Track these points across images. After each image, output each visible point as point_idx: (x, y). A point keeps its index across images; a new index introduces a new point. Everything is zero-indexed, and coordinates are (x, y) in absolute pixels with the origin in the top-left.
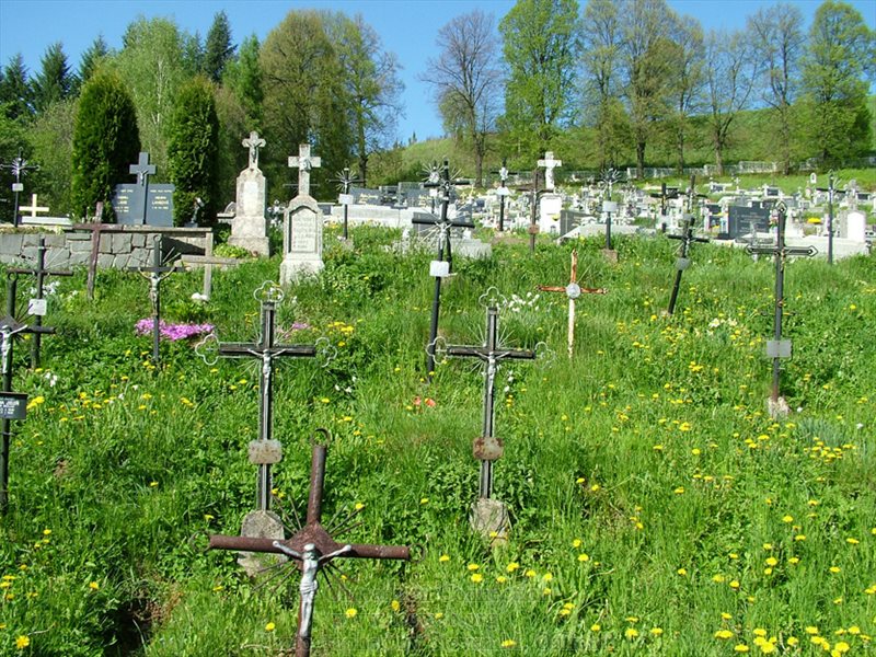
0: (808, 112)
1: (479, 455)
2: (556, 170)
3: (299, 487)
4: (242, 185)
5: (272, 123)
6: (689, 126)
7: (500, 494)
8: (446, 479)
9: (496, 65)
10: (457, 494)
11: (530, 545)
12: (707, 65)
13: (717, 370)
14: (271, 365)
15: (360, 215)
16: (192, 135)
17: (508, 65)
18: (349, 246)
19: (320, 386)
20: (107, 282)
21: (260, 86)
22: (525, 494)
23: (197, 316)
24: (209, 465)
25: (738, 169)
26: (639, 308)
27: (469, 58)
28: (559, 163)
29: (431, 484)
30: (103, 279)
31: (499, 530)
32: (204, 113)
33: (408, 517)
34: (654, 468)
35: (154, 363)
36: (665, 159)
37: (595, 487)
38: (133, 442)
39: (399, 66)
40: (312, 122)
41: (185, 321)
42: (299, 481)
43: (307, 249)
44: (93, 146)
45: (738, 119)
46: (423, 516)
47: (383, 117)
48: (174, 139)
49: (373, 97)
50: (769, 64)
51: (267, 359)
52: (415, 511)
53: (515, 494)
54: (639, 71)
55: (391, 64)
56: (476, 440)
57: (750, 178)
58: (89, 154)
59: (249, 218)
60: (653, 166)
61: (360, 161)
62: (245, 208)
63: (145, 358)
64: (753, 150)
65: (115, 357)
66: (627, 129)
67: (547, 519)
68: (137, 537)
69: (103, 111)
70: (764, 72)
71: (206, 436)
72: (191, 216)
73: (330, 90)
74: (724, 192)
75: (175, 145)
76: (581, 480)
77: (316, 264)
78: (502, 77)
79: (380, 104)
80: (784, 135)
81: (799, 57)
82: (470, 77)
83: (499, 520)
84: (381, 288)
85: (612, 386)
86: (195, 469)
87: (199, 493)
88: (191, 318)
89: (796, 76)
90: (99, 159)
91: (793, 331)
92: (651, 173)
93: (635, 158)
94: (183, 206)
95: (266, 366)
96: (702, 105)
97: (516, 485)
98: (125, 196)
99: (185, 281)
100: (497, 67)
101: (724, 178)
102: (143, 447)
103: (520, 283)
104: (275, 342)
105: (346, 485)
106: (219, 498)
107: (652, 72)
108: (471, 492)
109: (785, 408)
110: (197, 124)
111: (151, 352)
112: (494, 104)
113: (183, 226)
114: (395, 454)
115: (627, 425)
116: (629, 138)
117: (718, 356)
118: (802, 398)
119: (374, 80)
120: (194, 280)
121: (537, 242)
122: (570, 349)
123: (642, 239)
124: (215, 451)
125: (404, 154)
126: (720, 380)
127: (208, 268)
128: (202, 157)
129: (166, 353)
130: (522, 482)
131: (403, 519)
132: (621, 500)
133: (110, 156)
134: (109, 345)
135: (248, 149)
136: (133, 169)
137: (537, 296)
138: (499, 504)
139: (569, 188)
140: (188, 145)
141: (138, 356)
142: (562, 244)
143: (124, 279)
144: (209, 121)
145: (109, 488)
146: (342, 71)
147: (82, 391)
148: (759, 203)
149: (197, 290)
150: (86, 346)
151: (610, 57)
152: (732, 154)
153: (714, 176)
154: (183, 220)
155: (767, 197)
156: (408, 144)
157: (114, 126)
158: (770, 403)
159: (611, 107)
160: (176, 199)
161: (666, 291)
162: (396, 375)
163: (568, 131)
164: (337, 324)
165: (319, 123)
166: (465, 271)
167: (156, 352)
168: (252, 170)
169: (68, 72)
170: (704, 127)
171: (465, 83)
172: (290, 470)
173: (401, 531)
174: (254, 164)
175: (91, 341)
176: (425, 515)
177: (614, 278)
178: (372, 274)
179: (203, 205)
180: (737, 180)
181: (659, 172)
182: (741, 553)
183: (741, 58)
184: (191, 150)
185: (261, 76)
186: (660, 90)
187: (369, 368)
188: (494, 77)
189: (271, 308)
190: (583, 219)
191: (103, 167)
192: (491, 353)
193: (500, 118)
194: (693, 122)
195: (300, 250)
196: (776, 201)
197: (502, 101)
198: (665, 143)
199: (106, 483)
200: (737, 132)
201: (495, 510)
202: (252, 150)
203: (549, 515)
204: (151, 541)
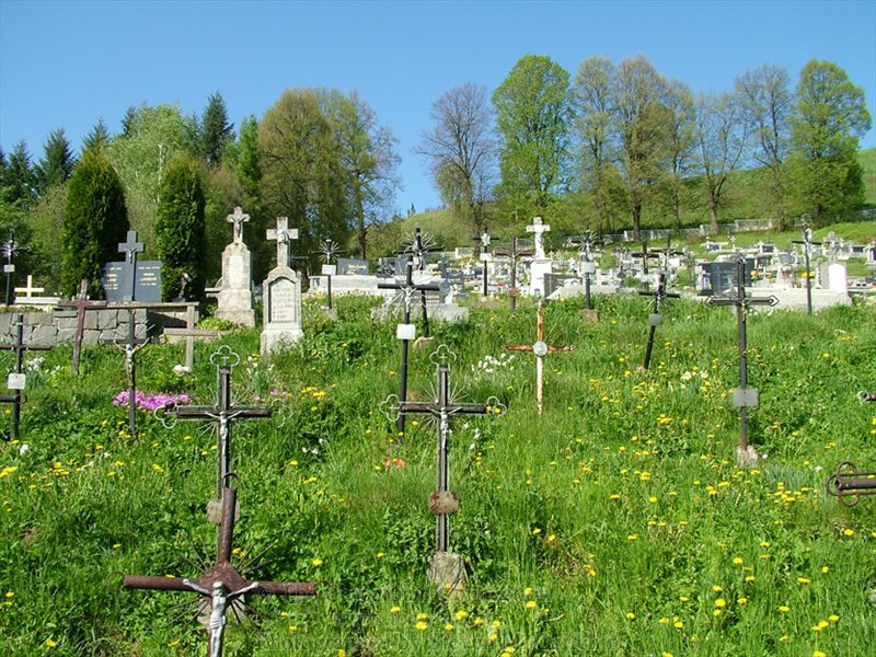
0: (800, 169)
1: (434, 508)
2: (544, 234)
3: (260, 545)
4: (228, 259)
5: (271, 200)
6: (683, 187)
7: (457, 547)
8: (403, 533)
9: (491, 134)
10: (413, 548)
11: (487, 596)
12: (698, 126)
13: (685, 421)
14: (227, 426)
15: (346, 284)
16: (178, 213)
17: (503, 135)
18: (332, 316)
19: (293, 449)
20: (92, 358)
21: (259, 164)
22: (480, 546)
23: (176, 387)
24: (174, 528)
25: (734, 228)
26: (614, 365)
27: (463, 129)
28: (548, 228)
29: (389, 539)
30: (89, 354)
31: (456, 582)
32: (190, 191)
33: (366, 572)
34: (611, 517)
35: (129, 432)
36: (661, 220)
37: (552, 538)
38: (100, 507)
39: (394, 140)
40: (310, 197)
41: (164, 392)
42: (262, 540)
43: (287, 319)
44: (82, 227)
45: (732, 178)
46: (381, 570)
47: (381, 190)
48: (160, 217)
49: (370, 170)
50: (758, 124)
51: (224, 421)
52: (373, 566)
53: (472, 547)
54: (631, 135)
55: (386, 137)
56: (432, 494)
57: (746, 236)
58: (79, 234)
59: (235, 291)
60: (650, 228)
61: (359, 233)
62: (231, 282)
63: (121, 429)
64: (748, 208)
65: (92, 427)
66: (621, 192)
67: (504, 569)
68: (98, 598)
69: (91, 192)
70: (754, 131)
71: (174, 500)
72: (179, 292)
73: (327, 166)
74: (720, 250)
75: (161, 223)
76: (537, 531)
77: (296, 333)
78: (497, 147)
79: (378, 178)
80: (778, 192)
81: (787, 114)
82: (465, 148)
83: (456, 572)
84: (359, 354)
85: (579, 440)
86: (161, 532)
87: (162, 554)
88: (170, 388)
89: (785, 135)
90: (88, 238)
91: (767, 381)
92: (648, 235)
93: (631, 221)
94: (171, 282)
95: (223, 428)
96: (694, 167)
97: (472, 538)
98: (115, 274)
99: (169, 354)
100: (493, 137)
101: (720, 237)
102: (110, 512)
103: (496, 343)
104: (232, 405)
105: (307, 543)
106: (182, 560)
107: (643, 136)
108: (428, 545)
109: (755, 456)
110: (183, 201)
111: (127, 422)
112: (490, 174)
113: (171, 301)
114: (355, 512)
115: (589, 477)
116: (625, 201)
117: (689, 409)
118: (772, 446)
119: (370, 154)
120: (177, 353)
121: (517, 305)
122: (540, 406)
123: (622, 298)
124: (182, 514)
125: (403, 226)
126: (689, 431)
127: (190, 340)
128: (188, 233)
129: (142, 422)
130: (478, 534)
131: (361, 574)
132: (578, 548)
133: (99, 235)
134: (87, 417)
135: (233, 224)
136: (122, 247)
137: (512, 357)
138: (455, 556)
139: (567, 253)
140: (174, 222)
141: (114, 426)
142: (543, 306)
143: (109, 353)
144: (195, 199)
145: (75, 552)
146: (338, 147)
147: (58, 460)
148: (753, 260)
149: (180, 363)
150: (64, 418)
151: (602, 124)
152: (726, 214)
153: (711, 236)
154: (171, 295)
155: (762, 254)
156: (406, 215)
157: (103, 206)
158: (739, 451)
159: (605, 172)
160: (164, 275)
161: (642, 347)
162: (368, 437)
163: (564, 197)
164: (309, 389)
165: (316, 198)
166: (441, 335)
167: (132, 422)
168: (237, 244)
169: (71, 157)
170: (699, 187)
171: (460, 154)
172: (254, 530)
173: (359, 586)
174: (239, 239)
175: (70, 413)
176: (383, 569)
177: (591, 337)
178: (350, 341)
179: (190, 280)
180: (733, 239)
181: (656, 234)
182: (694, 597)
183: (731, 119)
184: (177, 227)
185: (259, 154)
186: (653, 154)
187: (342, 431)
188: (488, 147)
189: (227, 372)
190: (566, 281)
191: (92, 246)
192: (443, 409)
193: (497, 186)
194: (686, 184)
195: (280, 319)
196: (770, 257)
197: (498, 170)
198: (661, 206)
199: (73, 548)
200: (730, 191)
201: (451, 563)
202: (237, 225)
203: (505, 565)
204: (113, 602)
